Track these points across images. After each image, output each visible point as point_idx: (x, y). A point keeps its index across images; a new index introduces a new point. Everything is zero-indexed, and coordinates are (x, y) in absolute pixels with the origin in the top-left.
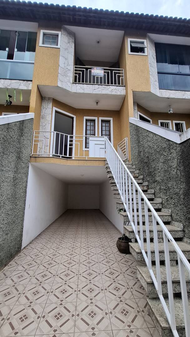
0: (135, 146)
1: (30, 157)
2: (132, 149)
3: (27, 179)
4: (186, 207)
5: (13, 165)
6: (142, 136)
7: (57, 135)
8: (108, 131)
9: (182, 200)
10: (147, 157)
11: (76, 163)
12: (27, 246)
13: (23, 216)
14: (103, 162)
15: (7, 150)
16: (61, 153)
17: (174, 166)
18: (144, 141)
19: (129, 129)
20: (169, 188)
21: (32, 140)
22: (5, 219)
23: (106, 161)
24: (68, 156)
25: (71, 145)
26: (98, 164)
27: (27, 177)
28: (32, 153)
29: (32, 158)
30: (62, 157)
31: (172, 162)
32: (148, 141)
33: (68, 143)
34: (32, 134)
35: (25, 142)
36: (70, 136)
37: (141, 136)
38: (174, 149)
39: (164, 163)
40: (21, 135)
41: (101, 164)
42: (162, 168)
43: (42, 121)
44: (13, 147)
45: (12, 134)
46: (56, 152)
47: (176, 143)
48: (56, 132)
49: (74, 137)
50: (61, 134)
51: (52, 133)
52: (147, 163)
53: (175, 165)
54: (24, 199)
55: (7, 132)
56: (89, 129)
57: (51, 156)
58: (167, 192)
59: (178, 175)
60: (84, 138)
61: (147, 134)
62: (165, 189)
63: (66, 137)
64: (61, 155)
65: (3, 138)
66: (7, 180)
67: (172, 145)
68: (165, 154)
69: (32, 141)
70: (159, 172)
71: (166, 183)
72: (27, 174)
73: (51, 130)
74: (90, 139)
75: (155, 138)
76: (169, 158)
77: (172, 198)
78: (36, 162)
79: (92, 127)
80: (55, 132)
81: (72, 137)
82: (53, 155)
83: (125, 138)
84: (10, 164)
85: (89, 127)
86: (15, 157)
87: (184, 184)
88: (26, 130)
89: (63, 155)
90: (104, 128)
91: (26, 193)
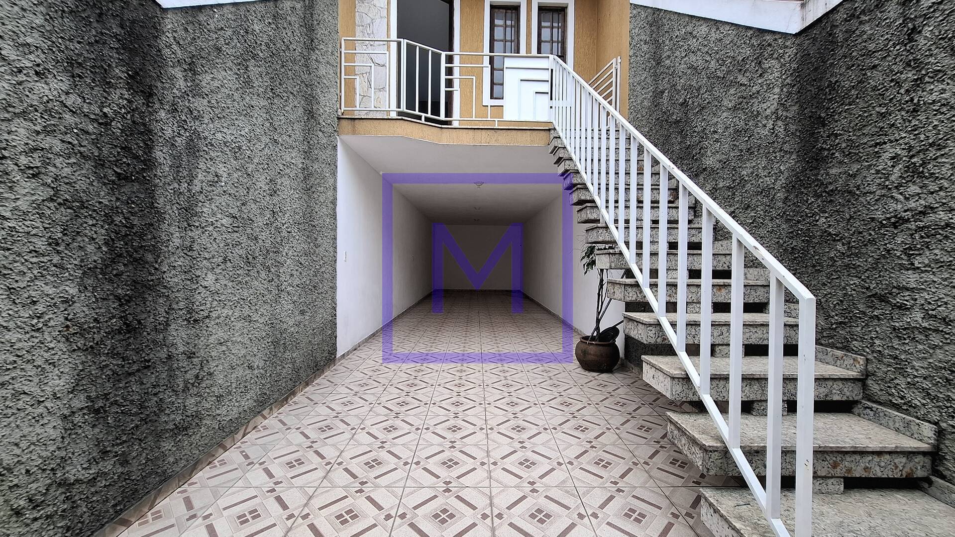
0: (643, 78)
1: (339, 119)
2: (632, 90)
3: (335, 181)
4: (788, 221)
5: (298, 134)
6: (671, 39)
7: (411, 50)
8: (558, 42)
9: (780, 204)
10: (682, 104)
11: (467, 139)
12: (348, 353)
13: (334, 277)
14: (543, 133)
15: (280, 84)
16: (423, 109)
17: (768, 112)
18: (678, 53)
19: (626, 27)
20: (743, 182)
21: (339, 66)
22: (294, 272)
23: (552, 132)
24: (442, 117)
25: (449, 83)
26: (529, 138)
27: (334, 174)
28: (343, 108)
29: (343, 122)
30: (427, 119)
31: (764, 100)
32: (690, 51)
33: (443, 77)
34: (337, 48)
35: (322, 71)
36: (446, 55)
37: (667, 42)
38: (775, 56)
39: (735, 108)
40: (311, 45)
41: (539, 140)
42: (726, 128)
43: (361, 9)
44: (293, 79)
45: (287, 35)
46: (410, 105)
47: (785, 35)
48: (406, 41)
49: (456, 59)
50: (420, 48)
51: (394, 46)
52: (679, 122)
53: (772, 107)
54: (332, 233)
55: (273, 26)
56: (502, 37)
57: (393, 115)
58: (734, 194)
59: (776, 136)
60: (487, 60)
61: (689, 29)
62: (729, 188)
63: (436, 58)
64: (423, 115)
65: (267, 45)
66: (288, 171)
67: (770, 45)
68: (744, 81)
69: (339, 70)
70: (717, 141)
71: (734, 169)
72: (333, 165)
73: (388, 36)
74: (508, 63)
75: (714, 36)
76: (754, 89)
77: (749, 206)
78: (354, 132)
79: (508, 29)
80: (404, 42)
81: (450, 59)
82: (400, 114)
83: (614, 61)
84: (290, 128)
85: (502, 29)
86: (301, 110)
87: (794, 157)
88: (320, 32)
89: (429, 115)
90: (546, 34)
91: (335, 219)
